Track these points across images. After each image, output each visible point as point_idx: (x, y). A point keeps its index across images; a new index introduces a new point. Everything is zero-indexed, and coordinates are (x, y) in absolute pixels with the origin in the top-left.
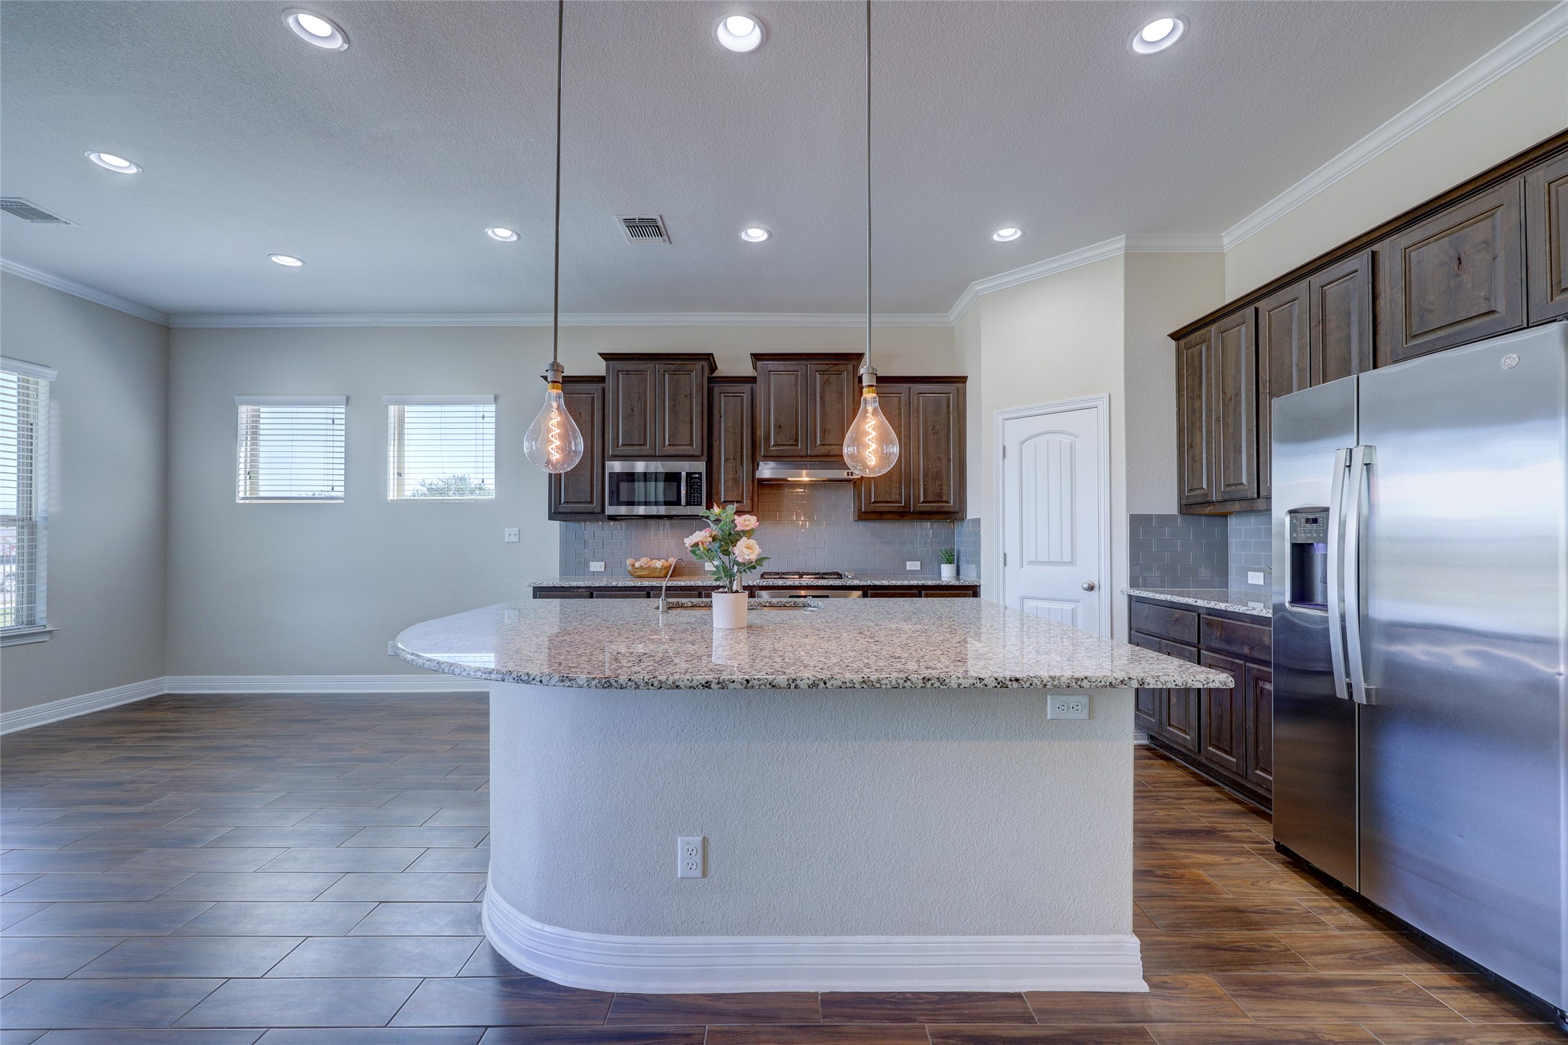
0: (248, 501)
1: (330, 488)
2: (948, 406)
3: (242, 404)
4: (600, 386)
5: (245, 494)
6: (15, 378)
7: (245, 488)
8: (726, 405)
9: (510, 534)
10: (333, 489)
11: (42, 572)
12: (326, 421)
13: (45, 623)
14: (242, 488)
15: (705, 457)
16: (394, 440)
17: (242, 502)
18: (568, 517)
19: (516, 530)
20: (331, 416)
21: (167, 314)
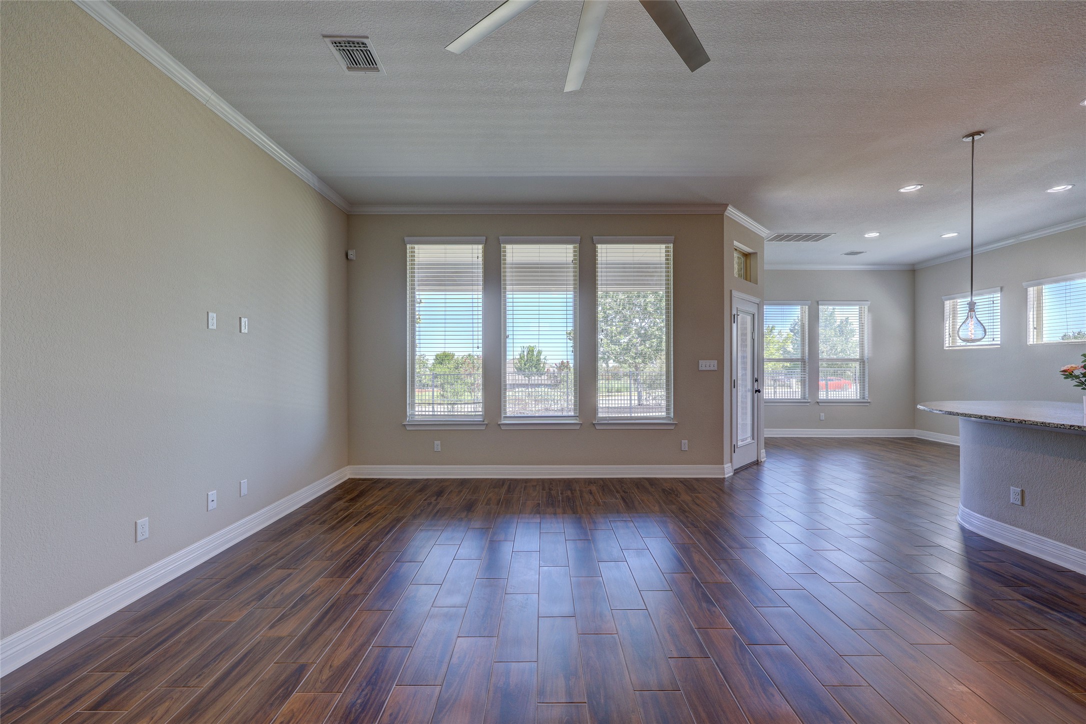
0: (951, 348)
1: (992, 339)
3: (947, 300)
5: (949, 345)
6: (858, 307)
7: (949, 342)
10: (993, 340)
11: (867, 379)
12: (990, 303)
13: (868, 399)
14: (947, 342)
16: (1034, 308)
17: (948, 348)
20: (992, 299)
21: (913, 265)
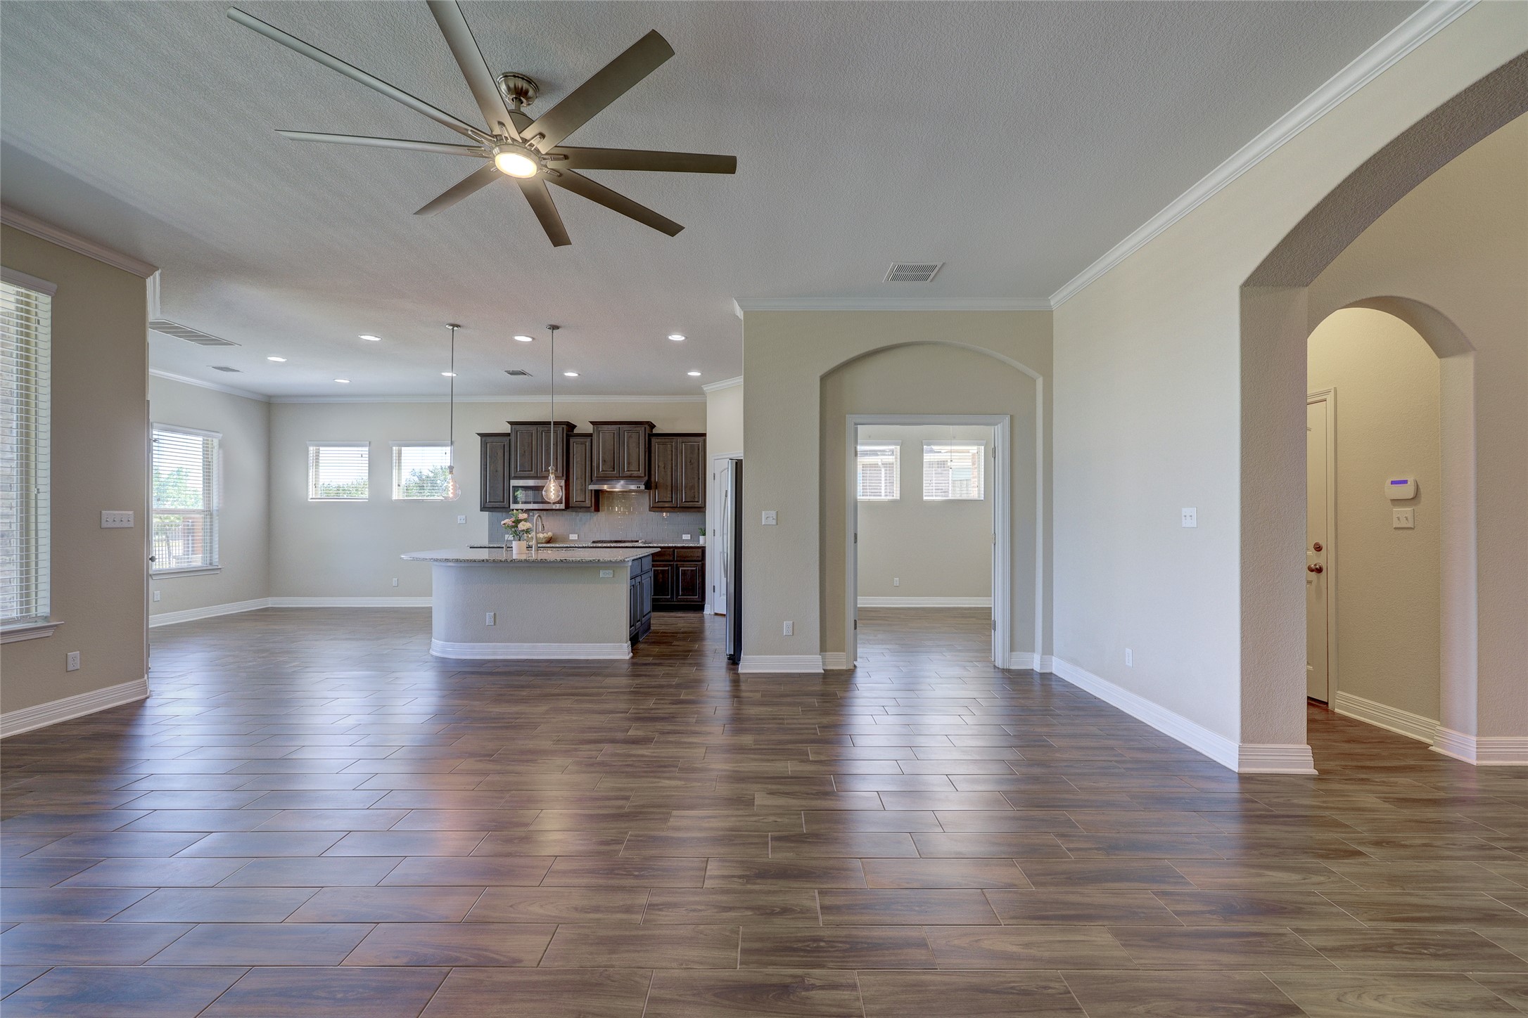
0: (314, 502)
2: (699, 449)
3: (311, 446)
4: (507, 438)
5: (312, 496)
6: (201, 439)
7: (313, 492)
8: (577, 449)
9: (460, 519)
10: (362, 493)
11: (216, 538)
12: (358, 456)
13: (217, 564)
14: (310, 493)
15: (565, 477)
16: (396, 466)
17: (311, 502)
18: (491, 510)
19: (464, 517)
20: (361, 452)
21: (270, 397)
